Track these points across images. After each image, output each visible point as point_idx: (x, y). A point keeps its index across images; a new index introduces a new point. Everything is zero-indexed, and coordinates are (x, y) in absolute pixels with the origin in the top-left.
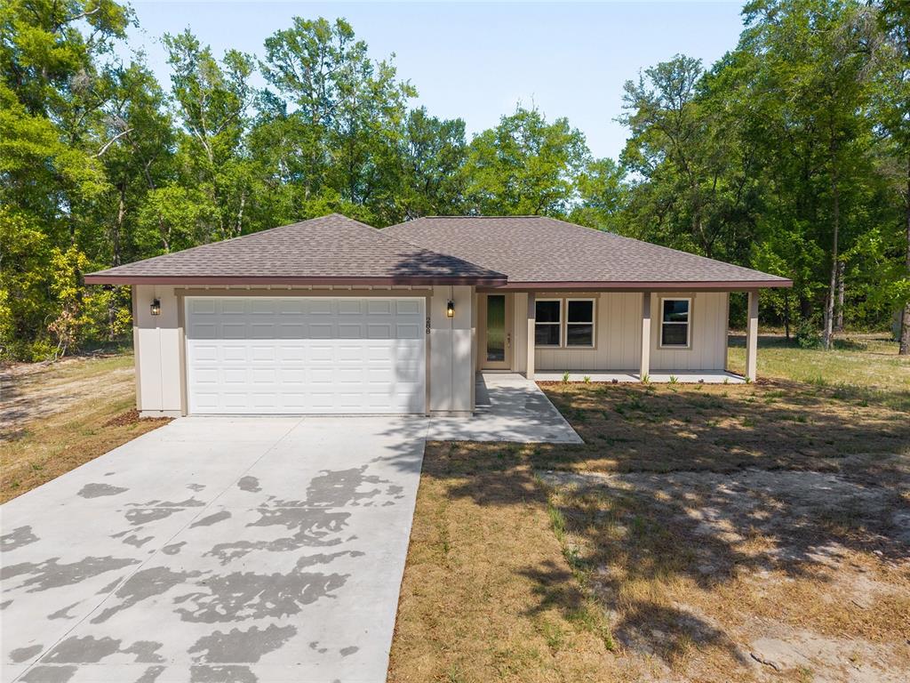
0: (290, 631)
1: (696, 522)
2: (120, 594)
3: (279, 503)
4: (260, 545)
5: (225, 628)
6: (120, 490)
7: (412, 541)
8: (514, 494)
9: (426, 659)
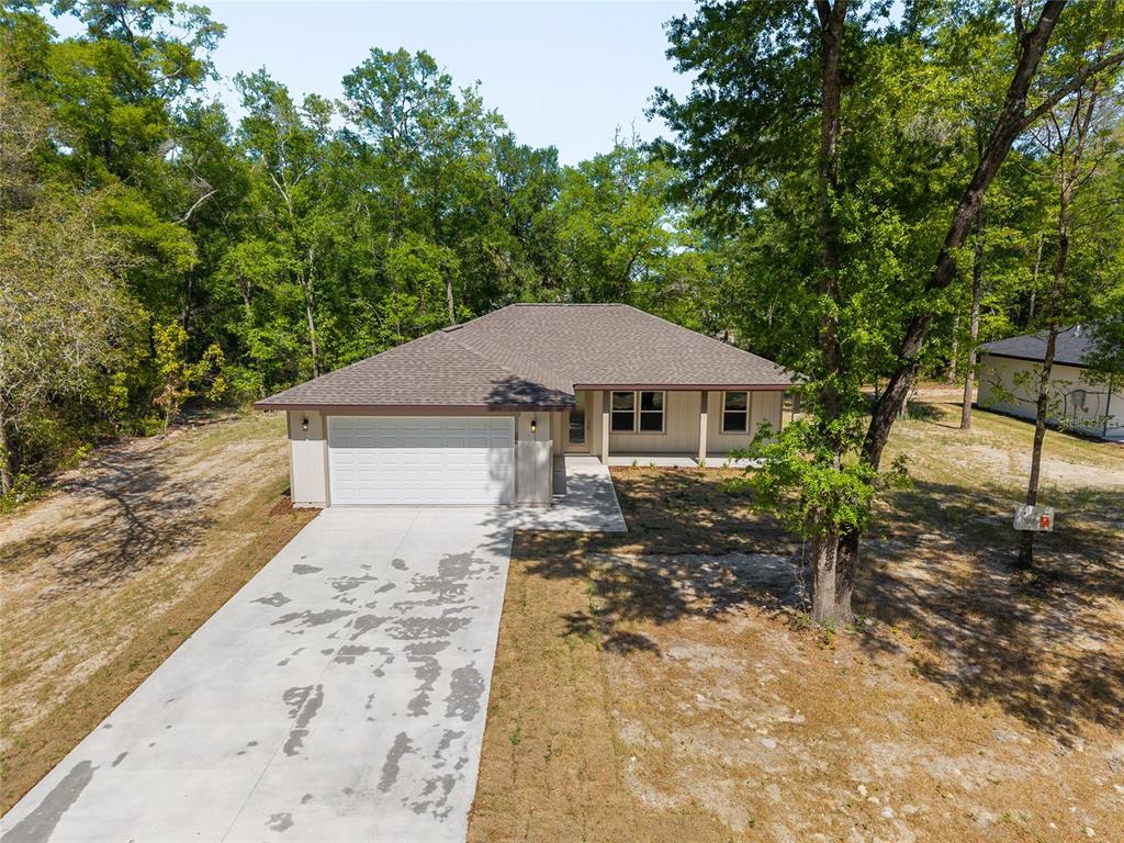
0: (447, 643)
1: (676, 589)
2: (356, 628)
3: (422, 577)
4: (419, 603)
5: (417, 642)
6: (318, 570)
7: (505, 601)
8: (569, 571)
9: (513, 653)
